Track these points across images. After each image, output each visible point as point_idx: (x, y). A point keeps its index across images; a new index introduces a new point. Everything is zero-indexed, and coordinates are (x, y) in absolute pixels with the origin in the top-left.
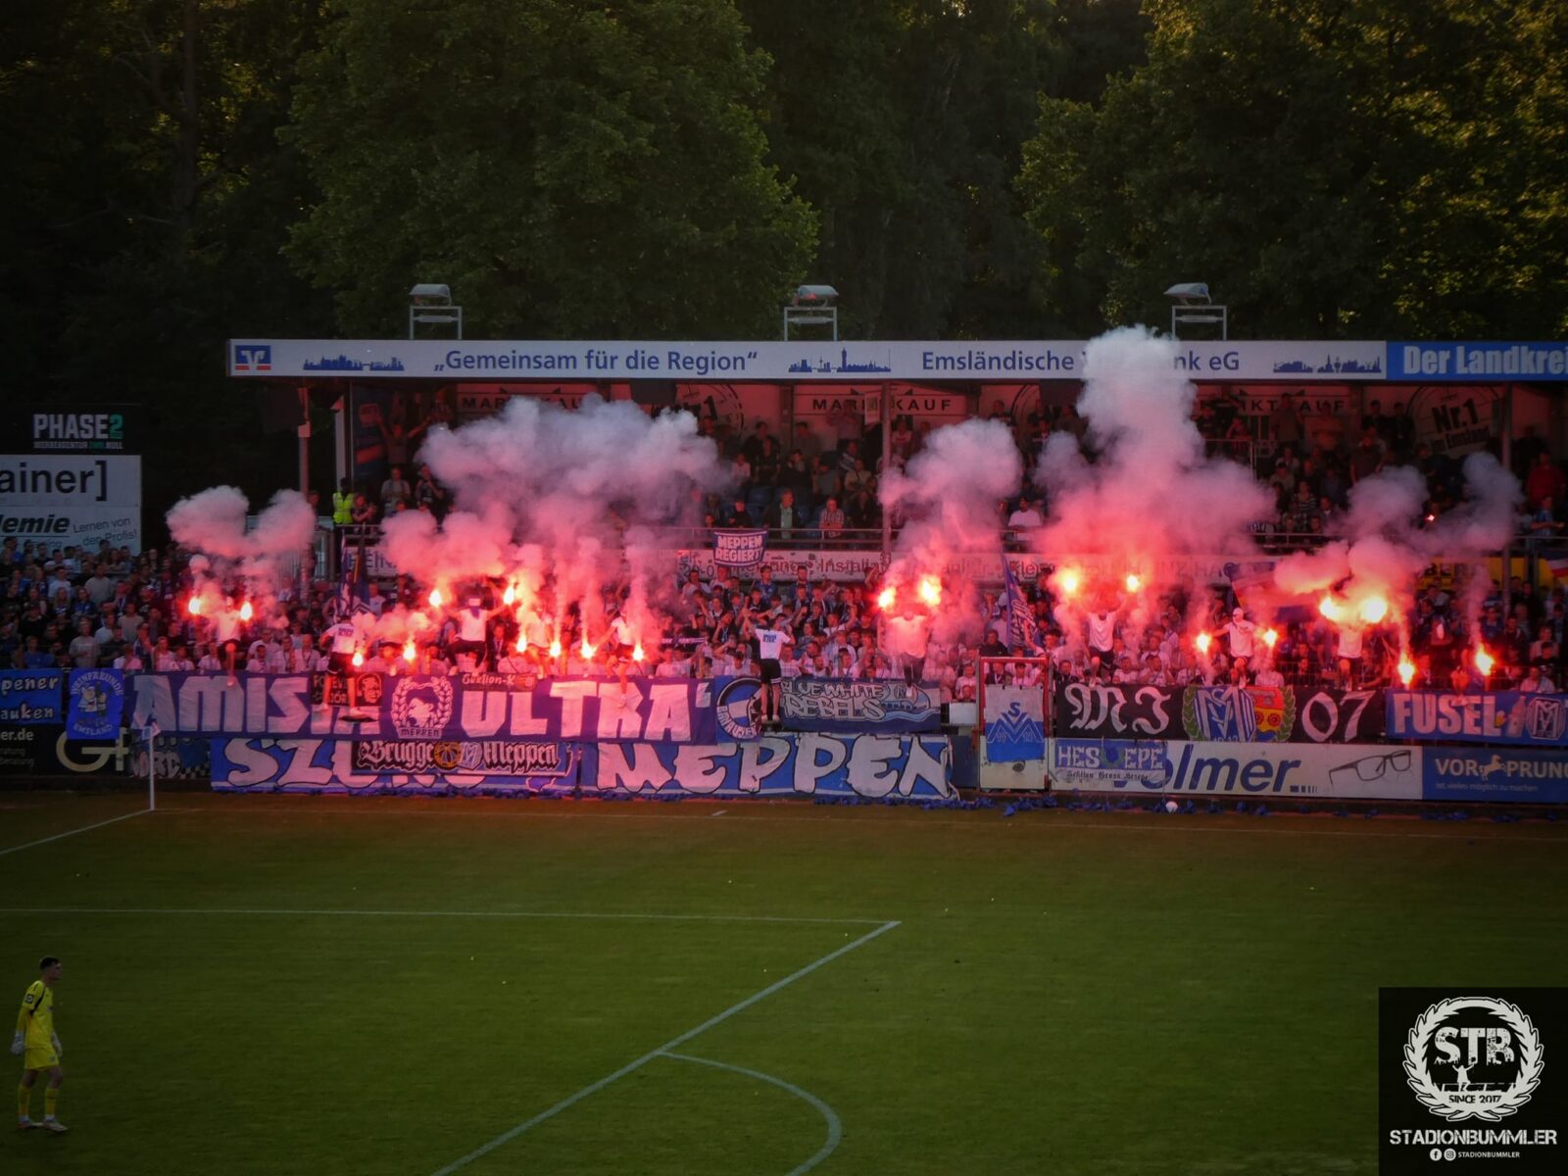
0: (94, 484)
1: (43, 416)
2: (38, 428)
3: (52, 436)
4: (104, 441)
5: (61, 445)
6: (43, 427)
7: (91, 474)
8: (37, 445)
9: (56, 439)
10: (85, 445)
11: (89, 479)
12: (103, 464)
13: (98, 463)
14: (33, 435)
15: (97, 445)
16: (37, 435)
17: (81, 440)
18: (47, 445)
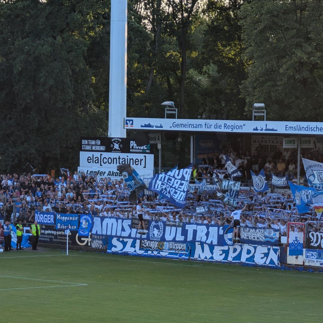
0: (143, 162)
1: (132, 142)
2: (131, 145)
3: (134, 148)
4: (146, 150)
5: (136, 151)
6: (132, 145)
7: (143, 160)
8: (131, 150)
9: (135, 149)
10: (141, 151)
11: (142, 161)
12: (145, 156)
13: (144, 156)
14: (130, 147)
15: (144, 151)
16: (131, 148)
17: (141, 149)
18: (134, 150)
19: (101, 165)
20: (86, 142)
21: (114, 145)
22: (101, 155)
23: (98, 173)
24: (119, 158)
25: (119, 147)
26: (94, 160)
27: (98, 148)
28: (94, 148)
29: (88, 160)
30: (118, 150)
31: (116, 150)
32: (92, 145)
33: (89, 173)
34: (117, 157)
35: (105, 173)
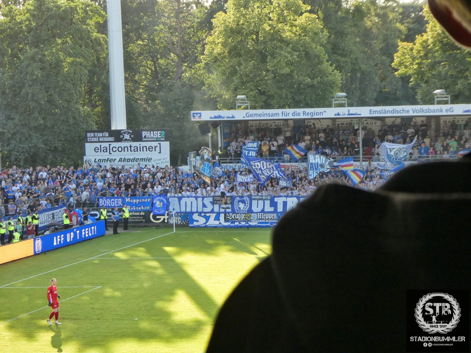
3: (147, 137)
4: (160, 138)
5: (150, 139)
6: (145, 135)
7: (157, 146)
8: (143, 139)
9: (148, 138)
10: (155, 139)
11: (156, 148)
12: (160, 144)
13: (159, 144)
14: (142, 136)
15: (158, 139)
17: (154, 138)
18: (146, 139)
19: (110, 153)
20: (92, 134)
21: (124, 136)
22: (110, 145)
23: (108, 160)
24: (131, 147)
25: (130, 137)
26: (102, 149)
27: (106, 139)
28: (101, 139)
29: (95, 150)
30: (129, 140)
31: (126, 140)
32: (99, 137)
33: (97, 160)
34: (129, 146)
35: (115, 160)
